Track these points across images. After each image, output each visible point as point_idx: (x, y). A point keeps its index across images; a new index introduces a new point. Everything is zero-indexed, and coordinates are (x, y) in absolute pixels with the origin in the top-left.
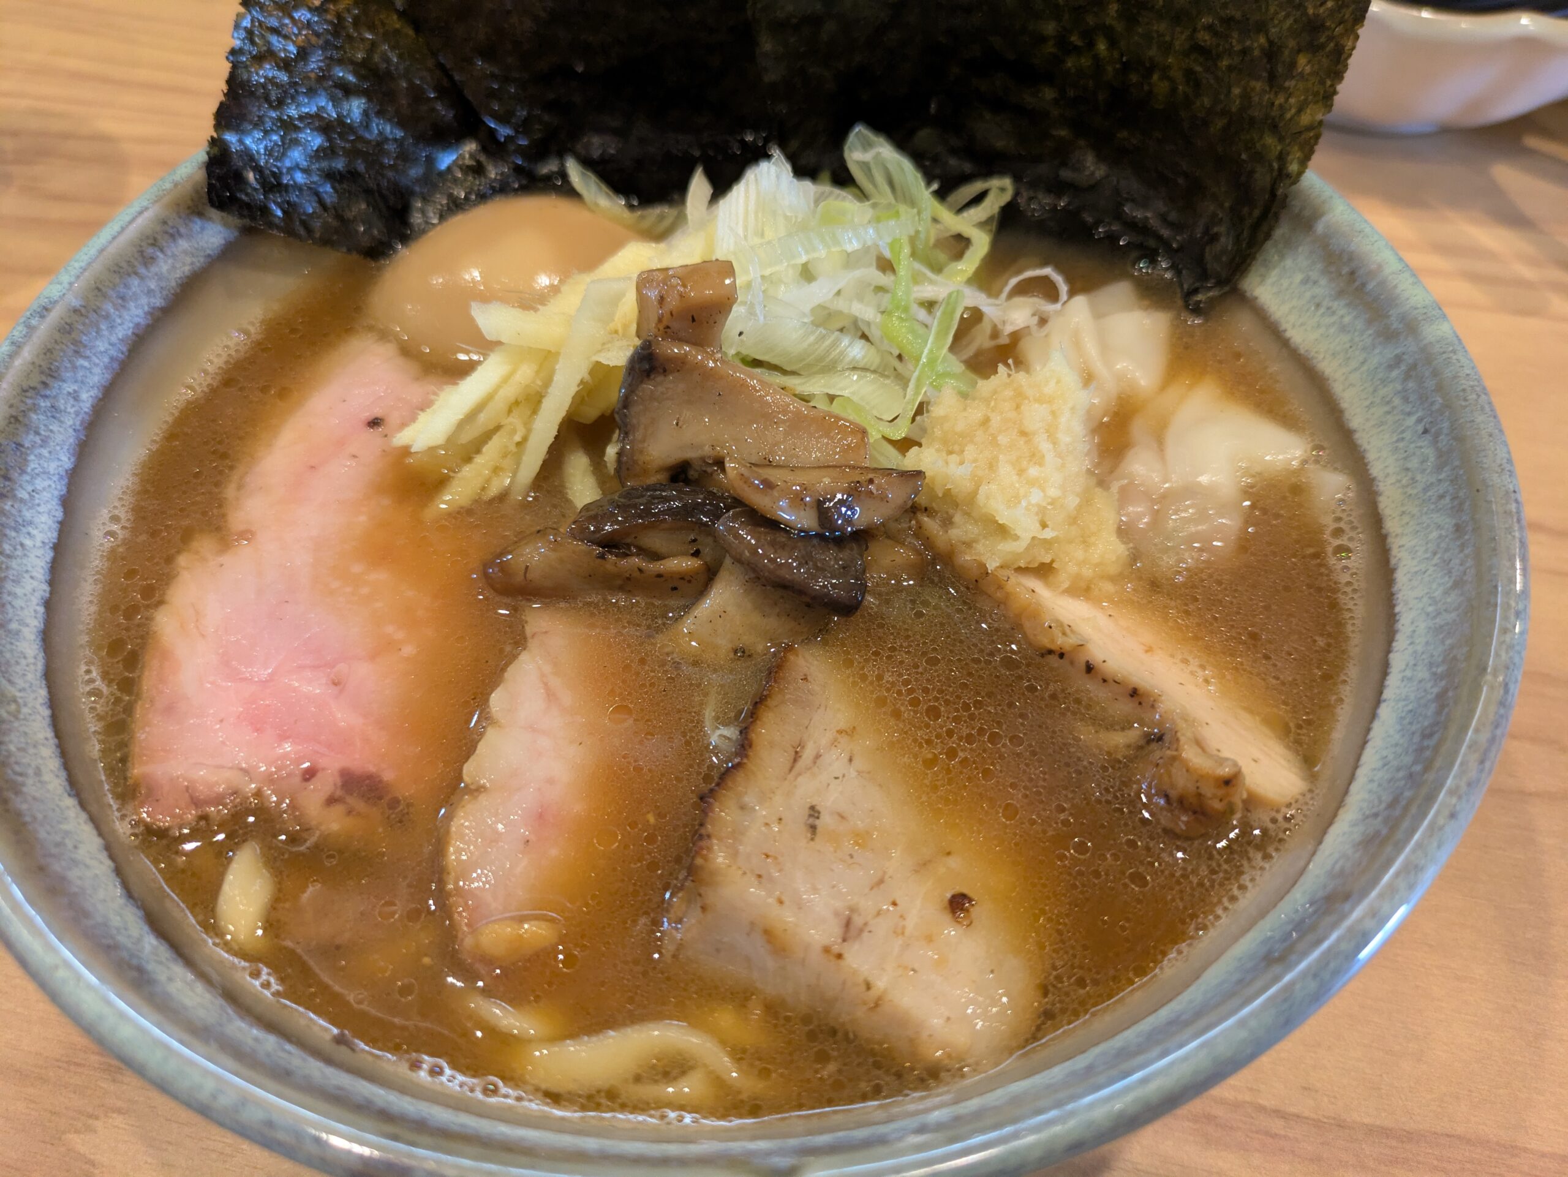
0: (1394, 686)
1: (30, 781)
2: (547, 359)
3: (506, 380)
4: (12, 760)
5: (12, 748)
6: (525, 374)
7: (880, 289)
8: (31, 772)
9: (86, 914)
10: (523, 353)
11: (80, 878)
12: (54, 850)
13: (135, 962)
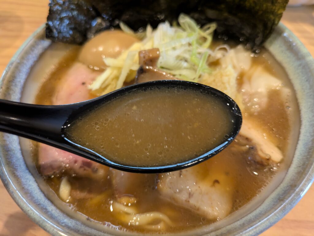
0: (302, 137)
1: (19, 168)
2: (120, 69)
3: (111, 74)
4: (15, 163)
5: (14, 161)
6: (115, 72)
7: (189, 51)
8: (19, 166)
9: (33, 197)
10: (114, 68)
11: (31, 189)
12: (25, 183)
13: (44, 207)
